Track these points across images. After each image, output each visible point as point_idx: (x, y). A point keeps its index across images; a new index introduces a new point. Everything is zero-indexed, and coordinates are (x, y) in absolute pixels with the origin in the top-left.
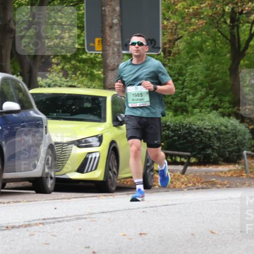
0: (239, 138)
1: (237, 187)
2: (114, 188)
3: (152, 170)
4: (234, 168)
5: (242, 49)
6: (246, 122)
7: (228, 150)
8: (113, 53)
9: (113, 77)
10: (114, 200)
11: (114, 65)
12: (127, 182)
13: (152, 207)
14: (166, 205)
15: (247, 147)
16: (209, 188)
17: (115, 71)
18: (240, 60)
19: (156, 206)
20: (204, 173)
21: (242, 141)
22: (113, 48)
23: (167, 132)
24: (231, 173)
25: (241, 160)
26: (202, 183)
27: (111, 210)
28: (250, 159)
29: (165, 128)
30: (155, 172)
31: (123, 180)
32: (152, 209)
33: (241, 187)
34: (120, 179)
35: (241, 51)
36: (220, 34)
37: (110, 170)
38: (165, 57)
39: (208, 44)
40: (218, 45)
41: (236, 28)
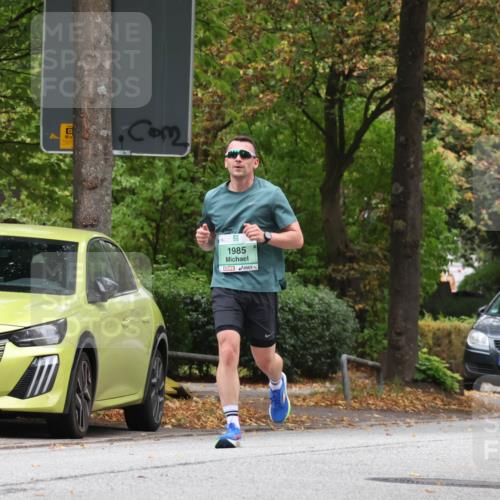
0: (335, 328)
1: (326, 428)
2: (83, 430)
3: (161, 392)
4: (322, 390)
5: (347, 148)
6: (350, 297)
7: (312, 351)
8: (95, 155)
9: (92, 202)
10: (83, 452)
11: (96, 178)
12: (110, 417)
13: (158, 467)
14: (186, 464)
15: (349, 347)
16: (272, 429)
17: (98, 190)
18: (344, 171)
19: (166, 466)
20: (262, 399)
21: (339, 333)
22: (95, 144)
23: (195, 315)
24: (315, 399)
25: (335, 372)
26: (258, 419)
27: (77, 473)
28: (354, 370)
29: (190, 307)
30: (167, 396)
31: (102, 413)
32: (156, 470)
33: (333, 428)
34: (95, 411)
35: (346, 152)
36: (305, 119)
37: (78, 391)
38: (196, 163)
39: (281, 137)
40: (301, 140)
41: (337, 107)
